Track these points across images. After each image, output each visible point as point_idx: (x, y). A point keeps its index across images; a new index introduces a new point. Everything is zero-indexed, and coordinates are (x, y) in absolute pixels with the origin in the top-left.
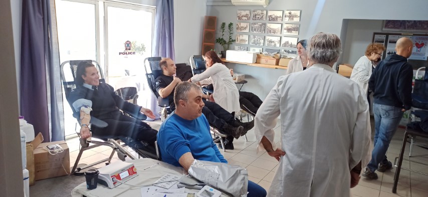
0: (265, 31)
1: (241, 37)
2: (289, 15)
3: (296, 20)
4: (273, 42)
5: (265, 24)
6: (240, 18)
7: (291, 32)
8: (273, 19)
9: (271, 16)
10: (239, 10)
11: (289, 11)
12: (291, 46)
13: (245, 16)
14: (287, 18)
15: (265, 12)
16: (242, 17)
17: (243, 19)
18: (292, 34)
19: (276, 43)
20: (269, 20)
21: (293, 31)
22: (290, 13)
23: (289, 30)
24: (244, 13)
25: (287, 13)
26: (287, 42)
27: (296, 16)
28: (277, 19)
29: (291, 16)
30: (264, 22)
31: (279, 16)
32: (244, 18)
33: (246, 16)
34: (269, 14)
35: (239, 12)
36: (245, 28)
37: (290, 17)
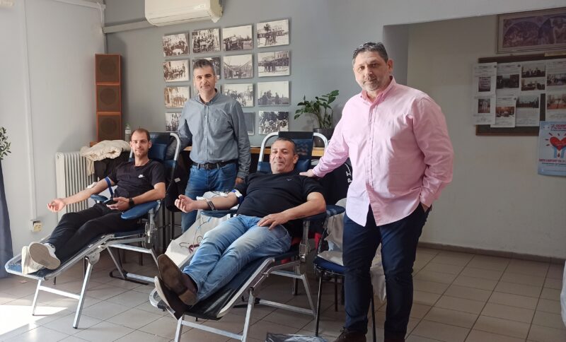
0: (220, 74)
1: (174, 94)
2: (265, 32)
3: (282, 40)
4: (240, 96)
5: (219, 59)
6: (169, 51)
7: (274, 70)
8: (234, 46)
9: (228, 39)
10: (166, 35)
11: (264, 24)
12: (277, 100)
13: (178, 47)
14: (263, 41)
15: (216, 33)
16: (173, 48)
17: (175, 54)
18: (276, 74)
19: (246, 98)
20: (227, 49)
21: (277, 68)
22: (267, 28)
23: (270, 65)
24: (174, 40)
25: (260, 28)
26: (268, 94)
27: (280, 33)
28: (242, 45)
29: (271, 35)
30: (216, 55)
31: (245, 37)
32: (177, 51)
33: (180, 46)
34: (225, 36)
35: (166, 38)
36: (181, 73)
37: (267, 36)
